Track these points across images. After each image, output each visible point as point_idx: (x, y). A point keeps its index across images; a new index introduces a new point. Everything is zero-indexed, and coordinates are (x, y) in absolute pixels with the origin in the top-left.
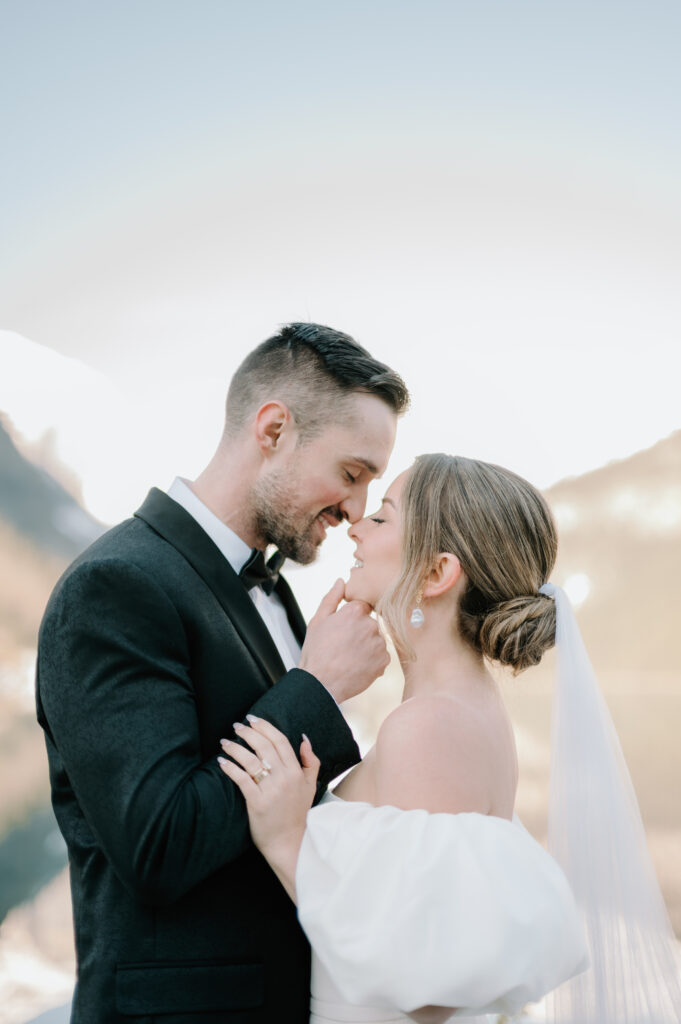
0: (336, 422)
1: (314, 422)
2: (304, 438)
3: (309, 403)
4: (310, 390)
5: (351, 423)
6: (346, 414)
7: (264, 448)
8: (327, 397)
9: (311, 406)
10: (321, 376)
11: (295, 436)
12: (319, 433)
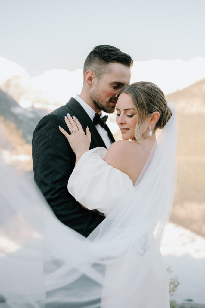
0: (106, 73)
1: (100, 74)
2: (99, 79)
3: (98, 69)
4: (98, 65)
5: (110, 72)
6: (108, 70)
7: (89, 84)
8: (103, 66)
9: (99, 70)
10: (100, 60)
11: (96, 79)
12: (103, 77)
